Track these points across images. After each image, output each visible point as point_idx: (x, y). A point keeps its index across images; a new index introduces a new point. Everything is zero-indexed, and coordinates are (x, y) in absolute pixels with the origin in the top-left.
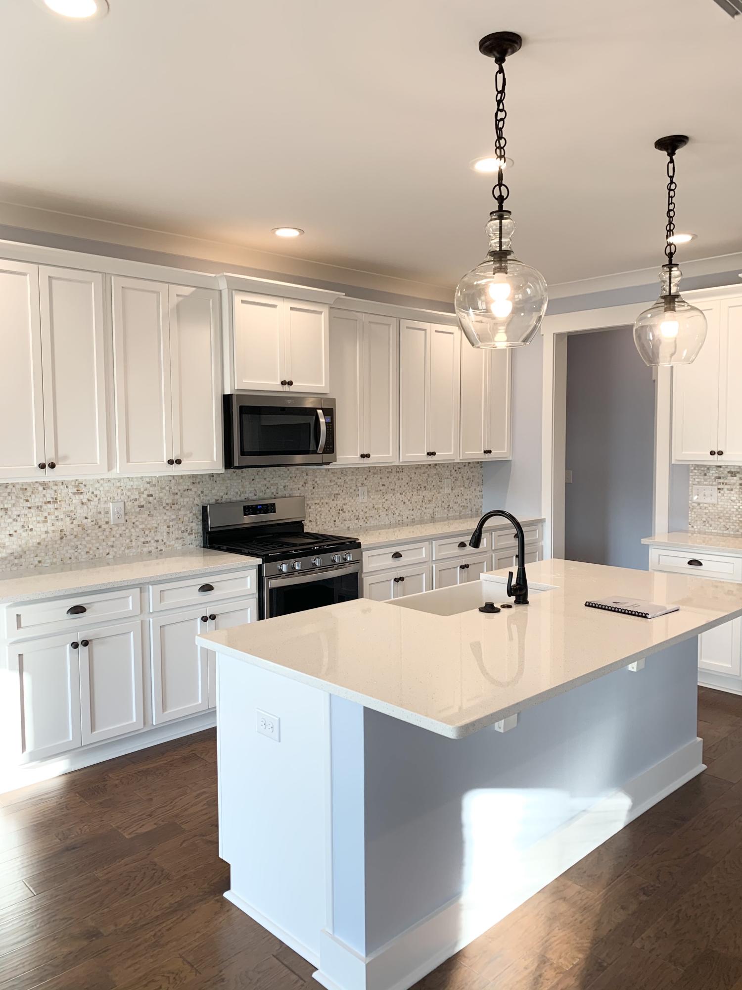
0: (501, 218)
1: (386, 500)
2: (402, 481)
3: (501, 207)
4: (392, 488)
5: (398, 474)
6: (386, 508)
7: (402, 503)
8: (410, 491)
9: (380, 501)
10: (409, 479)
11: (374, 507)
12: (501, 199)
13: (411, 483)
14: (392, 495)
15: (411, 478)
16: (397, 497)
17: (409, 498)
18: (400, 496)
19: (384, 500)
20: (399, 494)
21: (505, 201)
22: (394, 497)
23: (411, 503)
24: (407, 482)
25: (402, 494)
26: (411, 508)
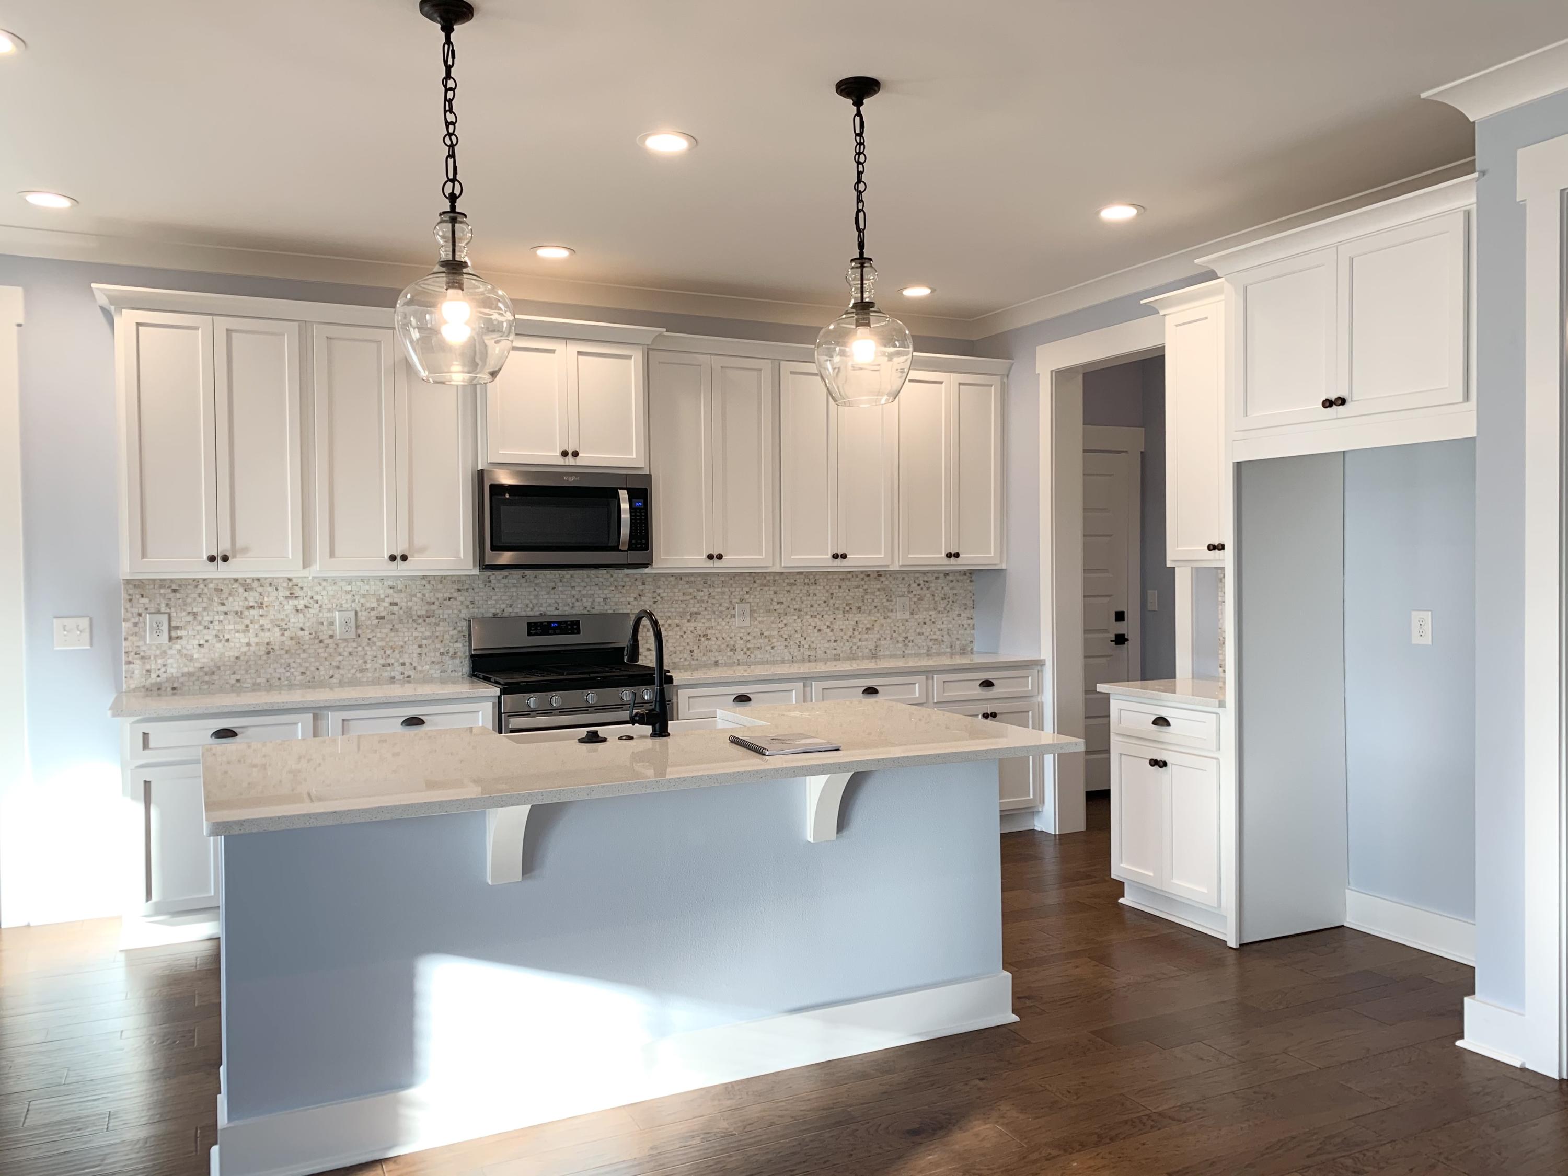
0: (454, 221)
1: (785, 625)
2: (815, 598)
3: (453, 207)
4: (797, 607)
5: (806, 587)
6: (785, 636)
7: (816, 631)
8: (830, 613)
9: (773, 625)
10: (827, 595)
11: (762, 634)
12: (453, 198)
13: (832, 601)
14: (796, 617)
15: (832, 594)
16: (804, 621)
17: (828, 624)
18: (810, 620)
19: (781, 625)
20: (808, 617)
21: (458, 200)
22: (799, 620)
23: (832, 631)
24: (824, 599)
25: (816, 616)
26: (833, 638)
